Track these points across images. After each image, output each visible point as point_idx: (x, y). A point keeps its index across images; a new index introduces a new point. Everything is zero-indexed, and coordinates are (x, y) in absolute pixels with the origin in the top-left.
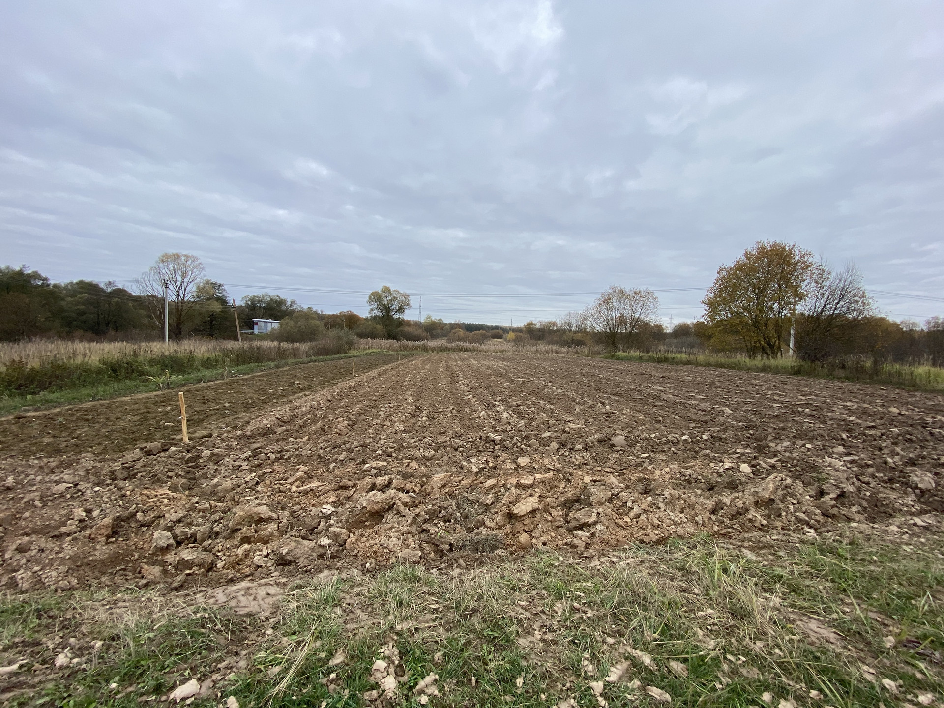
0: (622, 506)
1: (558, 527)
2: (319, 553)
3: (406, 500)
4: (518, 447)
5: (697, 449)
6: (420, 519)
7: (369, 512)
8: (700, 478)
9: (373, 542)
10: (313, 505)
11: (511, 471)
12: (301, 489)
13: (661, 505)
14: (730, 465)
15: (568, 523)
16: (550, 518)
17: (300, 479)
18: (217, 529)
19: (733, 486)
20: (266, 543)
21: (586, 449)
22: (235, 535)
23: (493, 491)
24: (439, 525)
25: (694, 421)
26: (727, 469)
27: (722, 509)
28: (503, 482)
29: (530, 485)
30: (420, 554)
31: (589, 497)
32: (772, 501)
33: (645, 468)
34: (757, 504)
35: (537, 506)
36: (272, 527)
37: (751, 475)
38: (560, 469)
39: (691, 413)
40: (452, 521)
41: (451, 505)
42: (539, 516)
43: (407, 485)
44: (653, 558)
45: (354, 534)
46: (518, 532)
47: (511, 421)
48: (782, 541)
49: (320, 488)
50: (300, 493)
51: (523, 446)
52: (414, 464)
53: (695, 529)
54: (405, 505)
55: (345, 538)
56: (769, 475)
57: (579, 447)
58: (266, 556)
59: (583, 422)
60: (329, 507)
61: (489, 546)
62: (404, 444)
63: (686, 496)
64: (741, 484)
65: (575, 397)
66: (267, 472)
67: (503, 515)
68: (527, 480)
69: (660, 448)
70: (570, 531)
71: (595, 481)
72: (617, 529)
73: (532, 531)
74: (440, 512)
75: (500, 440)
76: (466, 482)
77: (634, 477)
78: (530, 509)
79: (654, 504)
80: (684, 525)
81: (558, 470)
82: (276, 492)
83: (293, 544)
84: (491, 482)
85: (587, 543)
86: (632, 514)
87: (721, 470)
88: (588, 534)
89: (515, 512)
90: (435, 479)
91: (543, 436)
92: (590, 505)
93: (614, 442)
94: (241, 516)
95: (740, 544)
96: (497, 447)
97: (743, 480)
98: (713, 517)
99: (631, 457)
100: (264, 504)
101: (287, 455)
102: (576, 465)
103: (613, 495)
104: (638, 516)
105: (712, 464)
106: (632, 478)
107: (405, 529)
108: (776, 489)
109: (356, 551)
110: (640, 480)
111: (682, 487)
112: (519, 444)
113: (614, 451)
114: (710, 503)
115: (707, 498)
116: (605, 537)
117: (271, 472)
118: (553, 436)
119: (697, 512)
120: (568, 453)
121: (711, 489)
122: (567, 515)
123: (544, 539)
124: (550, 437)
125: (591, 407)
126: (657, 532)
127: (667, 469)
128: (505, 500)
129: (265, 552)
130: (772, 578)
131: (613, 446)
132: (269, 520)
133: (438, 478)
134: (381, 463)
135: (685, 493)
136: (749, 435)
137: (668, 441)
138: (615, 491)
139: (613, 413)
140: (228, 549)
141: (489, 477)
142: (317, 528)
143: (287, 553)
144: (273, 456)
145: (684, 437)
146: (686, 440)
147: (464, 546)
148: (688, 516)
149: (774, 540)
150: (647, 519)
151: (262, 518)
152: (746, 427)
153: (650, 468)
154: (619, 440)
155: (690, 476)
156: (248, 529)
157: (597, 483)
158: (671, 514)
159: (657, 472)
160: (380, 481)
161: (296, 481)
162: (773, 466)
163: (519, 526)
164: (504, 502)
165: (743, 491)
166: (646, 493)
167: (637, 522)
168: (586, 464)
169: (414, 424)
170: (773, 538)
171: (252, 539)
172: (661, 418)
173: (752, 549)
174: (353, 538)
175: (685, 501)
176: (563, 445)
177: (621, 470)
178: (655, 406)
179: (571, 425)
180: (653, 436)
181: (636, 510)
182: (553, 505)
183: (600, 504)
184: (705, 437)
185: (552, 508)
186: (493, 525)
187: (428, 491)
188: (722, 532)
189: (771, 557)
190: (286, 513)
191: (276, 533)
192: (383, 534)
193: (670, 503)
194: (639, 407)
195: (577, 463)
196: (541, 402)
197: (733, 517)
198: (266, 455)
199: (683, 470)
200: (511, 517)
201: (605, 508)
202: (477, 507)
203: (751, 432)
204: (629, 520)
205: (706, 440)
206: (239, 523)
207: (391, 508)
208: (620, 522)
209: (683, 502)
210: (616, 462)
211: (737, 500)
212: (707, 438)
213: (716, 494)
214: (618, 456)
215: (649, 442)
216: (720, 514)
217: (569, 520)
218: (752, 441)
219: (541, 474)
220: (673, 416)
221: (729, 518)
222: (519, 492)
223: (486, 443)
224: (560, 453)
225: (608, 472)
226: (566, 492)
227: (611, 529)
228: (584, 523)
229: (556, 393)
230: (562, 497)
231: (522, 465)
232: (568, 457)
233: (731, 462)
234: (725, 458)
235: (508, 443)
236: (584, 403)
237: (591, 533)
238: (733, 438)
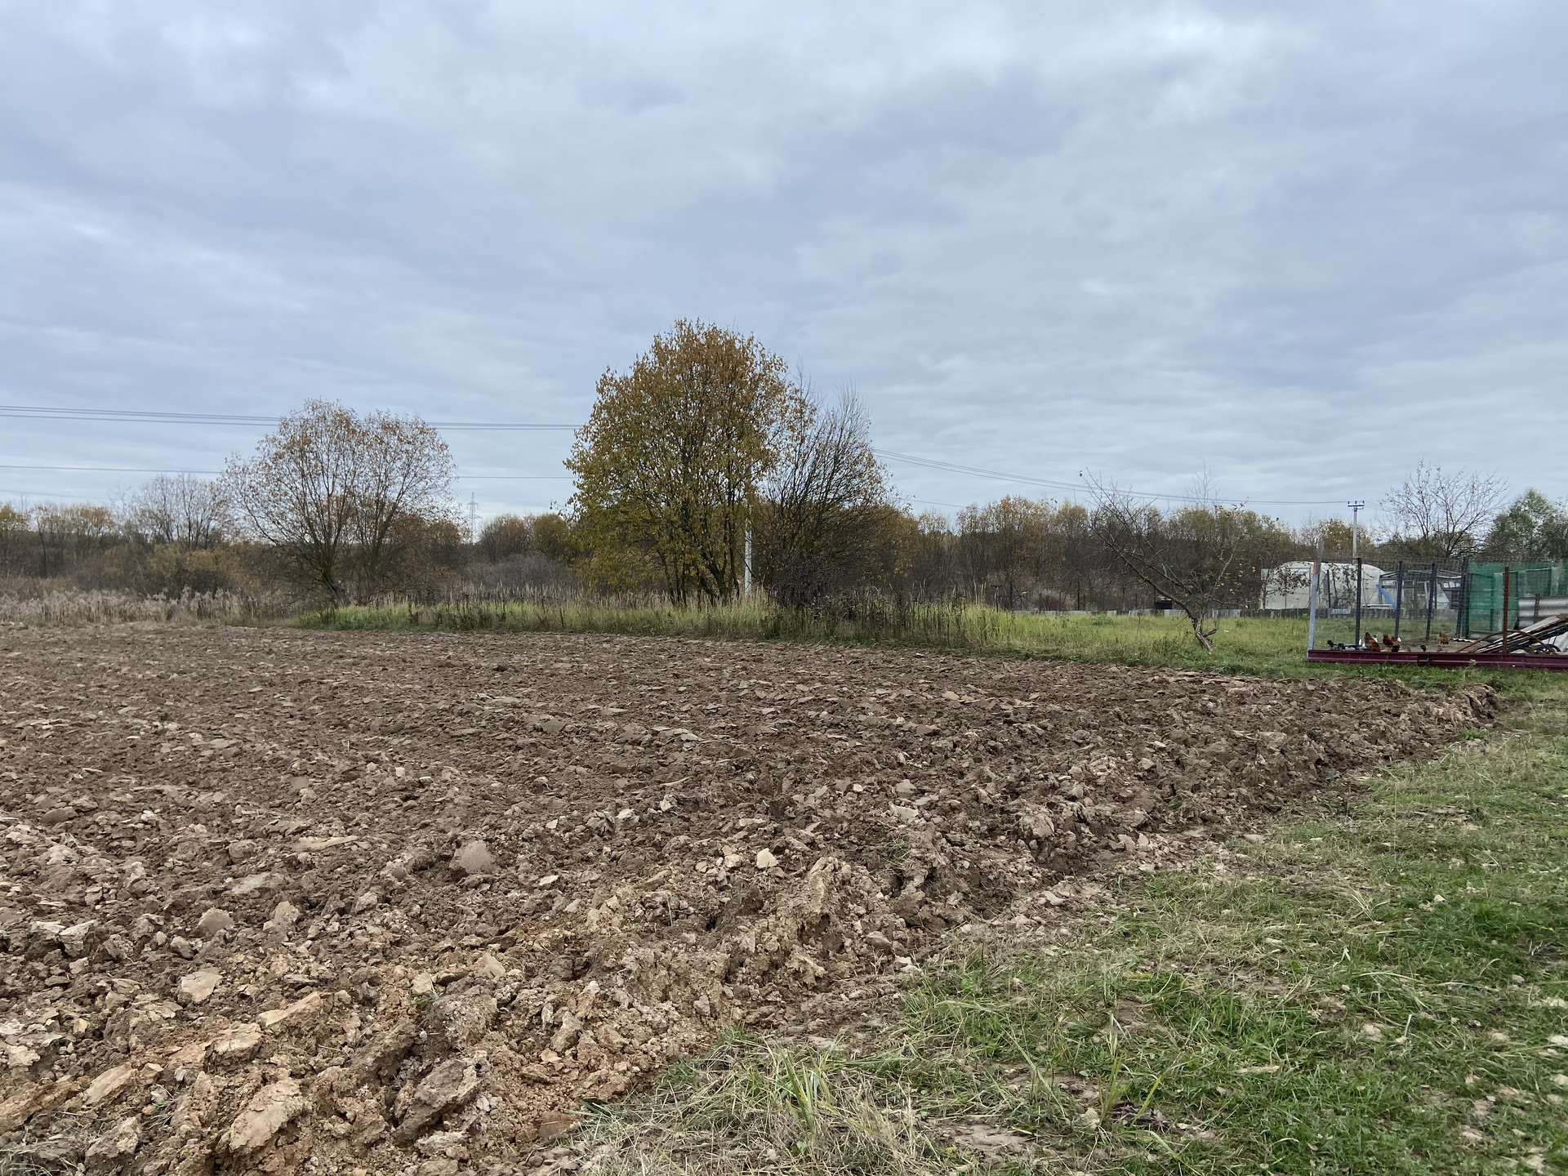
0: (529, 1028)
1: (369, 1146)
4: (157, 947)
5: (658, 837)
8: (684, 903)
11: (165, 1027)
13: (622, 995)
14: (737, 858)
15: (395, 1122)
16: (342, 1128)
19: (754, 907)
21: (388, 901)
23: (125, 1106)
25: (622, 771)
26: (732, 870)
27: (742, 965)
28: (157, 1068)
29: (251, 1050)
31: (442, 1029)
32: (825, 917)
33: (560, 911)
34: (802, 935)
35: (298, 1103)
37: (781, 873)
38: (329, 975)
39: (609, 753)
42: (306, 1132)
47: (88, 869)
48: (868, 997)
51: (177, 940)
53: (699, 1032)
56: (809, 864)
57: (368, 898)
59: (337, 824)
63: (669, 955)
64: (767, 895)
65: (281, 753)
68: (239, 1038)
69: (577, 854)
70: (406, 1143)
71: (444, 983)
72: (530, 1093)
76: (10, 1107)
77: (544, 938)
78: (279, 1119)
79: (605, 997)
80: (676, 1028)
81: (321, 983)
84: (111, 1079)
85: (461, 1161)
86: (559, 1040)
87: (722, 875)
88: (459, 1135)
89: (236, 1144)
91: (236, 891)
92: (450, 1050)
93: (462, 863)
95: (801, 1028)
96: (76, 966)
97: (769, 885)
98: (729, 991)
99: (514, 894)
102: (375, 952)
103: (500, 1004)
104: (574, 1040)
105: (701, 866)
106: (536, 945)
108: (829, 891)
110: (556, 946)
111: (653, 936)
112: (160, 937)
113: (465, 888)
114: (718, 959)
115: (712, 947)
116: (503, 1125)
118: (272, 884)
119: (696, 987)
120: (336, 925)
121: (711, 925)
122: (391, 1102)
124: (263, 890)
125: (347, 776)
126: (623, 1066)
127: (613, 902)
128: (185, 1118)
130: (880, 1075)
131: (458, 875)
135: (665, 949)
136: (747, 785)
137: (589, 832)
138: (505, 993)
139: (422, 785)
141: (87, 1067)
145: (624, 814)
146: (627, 820)
148: (680, 1004)
149: (855, 999)
150: (596, 1040)
152: (737, 768)
153: (571, 907)
154: (473, 853)
155: (664, 905)
157: (454, 985)
158: (645, 1009)
159: (593, 914)
162: (812, 844)
164: (185, 1127)
165: (774, 912)
166: (575, 977)
167: (575, 1056)
168: (397, 943)
170: (853, 995)
172: (544, 779)
173: (826, 1031)
175: (669, 968)
176: (311, 907)
177: (501, 933)
178: (518, 748)
179: (307, 841)
180: (552, 825)
181: (569, 1025)
182: (345, 1085)
183: (475, 1038)
184: (665, 805)
185: (342, 1095)
188: (751, 1018)
189: (860, 1036)
193: (637, 984)
194: (479, 757)
195: (378, 944)
196: (168, 788)
197: (765, 977)
199: (648, 895)
200: (221, 1164)
201: (489, 1045)
203: (750, 776)
204: (554, 1058)
205: (668, 812)
208: (536, 1070)
209: (664, 972)
210: (480, 915)
211: (767, 935)
212: (669, 806)
213: (725, 932)
214: (480, 899)
215: (545, 844)
216: (740, 977)
217: (398, 1113)
218: (757, 796)
219: (276, 1006)
220: (572, 768)
221: (756, 981)
222: (223, 1082)
223: (29, 959)
224: (312, 932)
225: (473, 947)
226: (368, 1037)
227: (514, 1098)
228: (447, 1104)
229: (208, 753)
230: (363, 1054)
231: (198, 998)
232: (343, 935)
233: (737, 853)
234: (723, 844)
235: (116, 943)
236: (321, 770)
237: (466, 1126)
238: (719, 796)
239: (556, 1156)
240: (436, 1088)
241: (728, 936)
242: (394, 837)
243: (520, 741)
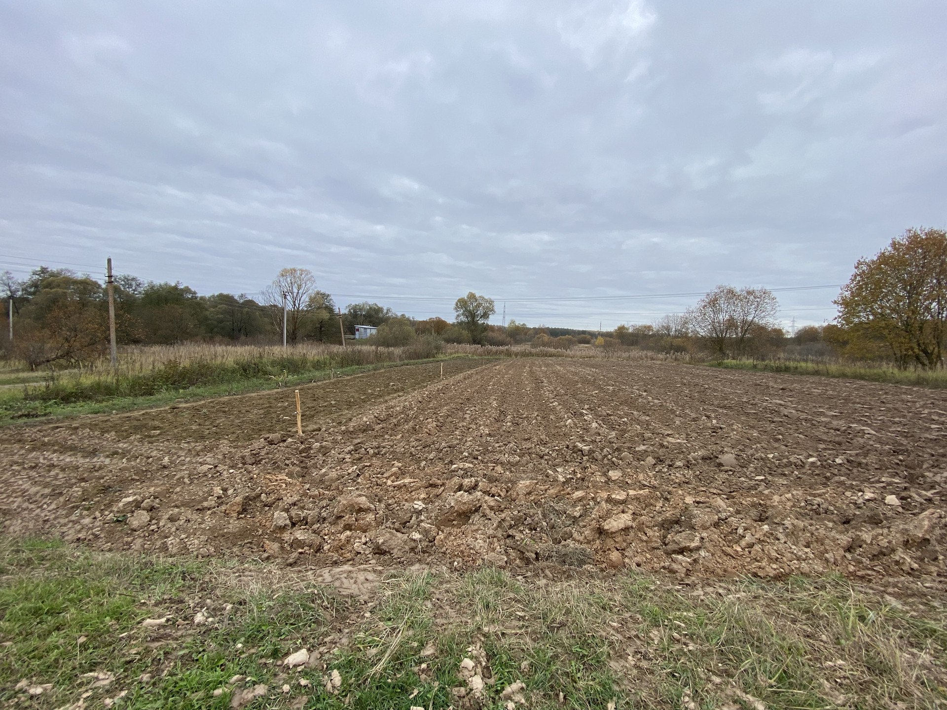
0: (731, 533)
1: (654, 548)
2: (410, 547)
3: (492, 504)
4: (608, 460)
5: (828, 474)
6: (506, 524)
7: (456, 511)
8: (832, 508)
9: (460, 542)
10: (406, 500)
11: (601, 484)
12: (396, 483)
13: (780, 536)
14: (872, 495)
15: (666, 545)
16: (645, 538)
17: (394, 474)
18: (324, 514)
19: (875, 521)
20: (365, 531)
21: (688, 467)
22: (339, 522)
23: (581, 503)
24: (524, 533)
25: (824, 441)
26: (868, 500)
27: (860, 547)
28: (593, 495)
29: (623, 500)
30: (506, 559)
31: (691, 519)
32: (926, 541)
33: (760, 492)
34: (906, 544)
35: (630, 523)
36: (370, 517)
37: (900, 510)
38: (657, 486)
39: (820, 432)
40: (538, 529)
41: (537, 513)
42: (632, 534)
43: (493, 489)
44: (770, 595)
45: (443, 531)
46: (609, 549)
47: (600, 432)
48: (937, 589)
49: (412, 484)
50: (394, 487)
51: (614, 459)
52: (499, 469)
53: (824, 568)
54: (491, 508)
55: (434, 534)
56: (923, 510)
57: (679, 464)
58: (365, 544)
59: (684, 436)
60: (420, 503)
61: (577, 559)
62: (489, 448)
63: (813, 528)
64: (887, 518)
65: (674, 408)
66: (367, 466)
67: (592, 530)
68: (620, 496)
69: (779, 471)
70: (668, 554)
71: (698, 503)
72: (725, 558)
73: (623, 550)
74: (525, 519)
75: (589, 451)
76: (552, 491)
77: (747, 501)
78: (622, 526)
79: (772, 534)
80: (810, 561)
81: (654, 487)
82: (374, 485)
83: (388, 535)
84: (579, 494)
85: (688, 570)
86: (743, 543)
87: (860, 501)
88: (689, 560)
89: (606, 527)
90: (520, 485)
91: (637, 449)
92: (692, 528)
94: (344, 505)
95: (882, 589)
96: (585, 458)
97: (890, 514)
98: (849, 556)
99: (743, 479)
100: (364, 495)
101: (384, 451)
102: (676, 483)
103: (719, 519)
104: (751, 546)
105: (848, 494)
106: (743, 502)
107: (491, 532)
108: (933, 527)
109: (444, 549)
110: (754, 505)
111: (808, 517)
112: (610, 457)
113: (721, 471)
114: (845, 539)
115: (841, 533)
116: (710, 565)
117: (370, 466)
118: (649, 450)
119: (827, 547)
120: (666, 470)
121: (847, 522)
122: (665, 537)
123: (638, 559)
124: (646, 451)
125: (694, 420)
126: (775, 566)
127: (789, 496)
128: (596, 513)
129: (363, 540)
130: (921, 631)
131: (720, 465)
132: (368, 510)
133: (524, 484)
134: (467, 465)
135: (811, 525)
136: (898, 461)
137: (790, 464)
138: (723, 515)
139: (721, 428)
140: (333, 533)
141: (576, 488)
142: (409, 522)
143: (383, 543)
144: (371, 451)
145: (811, 460)
146: (813, 463)
147: (550, 557)
148: (816, 551)
149: (927, 588)
150: (763, 550)
151: (362, 508)
152: (894, 452)
153: (766, 492)
154: (728, 458)
155: (819, 505)
156: (349, 517)
157: (701, 505)
158: (793, 547)
159: (776, 498)
160: (467, 482)
161: (392, 475)
162: (929, 500)
163: (610, 543)
164: (593, 516)
165: (889, 528)
166: (761, 520)
167: (750, 552)
168: (687, 483)
169: (499, 429)
170: (927, 585)
171: (353, 527)
172: (780, 437)
173: (897, 596)
174: (441, 536)
175: (812, 534)
176: (660, 461)
177: (731, 492)
178: (773, 422)
179: (670, 439)
180: (771, 456)
181: (748, 538)
182: (648, 524)
183: (705, 528)
184: (838, 461)
185: (647, 527)
186: (581, 538)
187: (513, 497)
188: (859, 573)
189: (921, 607)
190: (383, 505)
191: (373, 524)
192: (470, 535)
193: (792, 534)
194: (753, 422)
195: (677, 481)
197: (874, 557)
198: (366, 449)
199: (809, 498)
200: (601, 532)
201: (710, 533)
202: (564, 518)
203: (901, 457)
204: (739, 549)
205: (840, 464)
206: (343, 511)
207: (477, 510)
208: (729, 550)
209: (809, 535)
210: (723, 483)
211: (881, 537)
212: (841, 462)
213: (852, 528)
214: (727, 476)
215: (766, 463)
216: (858, 552)
217: (666, 542)
218: (902, 468)
219: (635, 490)
220: (797, 435)
221: (869, 558)
222: (610, 507)
223: (574, 452)
224: (657, 469)
225: (714, 494)
226: (664, 511)
227: (717, 557)
228: (685, 547)
229: (652, 404)
230: (659, 516)
231: (613, 478)
232: (667, 474)
233: (873, 493)
234: (865, 487)
235: (597, 455)
236: (686, 415)
237: (693, 558)
238: (876, 463)
240: (681, 538)
241: (854, 530)
242: (702, 445)
243: (775, 419)
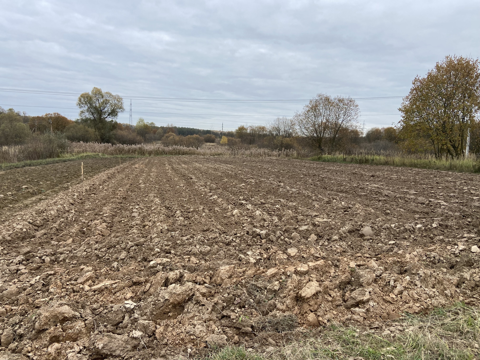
0: (386, 285)
1: (338, 306)
2: (133, 345)
3: (204, 290)
4: (282, 240)
5: (432, 235)
6: (219, 307)
7: (171, 303)
8: (442, 258)
9: (179, 331)
10: (112, 302)
11: (284, 260)
12: (93, 288)
13: (418, 283)
14: (463, 247)
15: (345, 302)
16: (330, 299)
17: (90, 278)
18: (21, 331)
19: (470, 264)
20: (75, 340)
21: (341, 239)
22: (42, 335)
23: (275, 278)
24: (236, 311)
25: (418, 213)
26: (461, 251)
27: (464, 283)
28: (283, 271)
29: (306, 272)
30: (226, 338)
31: (359, 279)
33: (396, 253)
35: (319, 289)
36: (79, 325)
38: (326, 256)
39: (412, 206)
40: (246, 306)
41: (244, 293)
42: (320, 297)
43: (198, 277)
45: (159, 325)
46: (306, 312)
49: (114, 286)
50: (95, 291)
51: (286, 239)
52: (193, 259)
53: (446, 301)
54: (204, 295)
55: (153, 329)
57: (336, 237)
58: (79, 353)
59: (325, 216)
60: (130, 302)
61: (287, 325)
62: (178, 242)
63: (436, 274)
64: (475, 262)
65: (310, 194)
66: (51, 275)
67: (291, 299)
68: (303, 268)
69: (402, 236)
70: (348, 308)
71: (359, 266)
72: (386, 305)
73: (316, 311)
74: (235, 299)
75: (266, 234)
76: (250, 272)
78: (314, 292)
79: (412, 282)
80: (437, 298)
81: (323, 258)
82: (71, 293)
83: (106, 339)
85: (364, 318)
86: (396, 291)
87: (457, 252)
88: (364, 310)
89: (303, 295)
90: (222, 271)
91: (301, 229)
92: (361, 285)
93: (363, 232)
94: (47, 317)
96: (263, 241)
97: (476, 258)
98: (458, 290)
99: (380, 244)
100: (65, 304)
101: (62, 257)
102: (338, 253)
103: (377, 276)
104: (401, 293)
105: (449, 247)
106: (388, 261)
107: (207, 316)
109: (166, 340)
110: (395, 263)
111: (430, 267)
112: (282, 237)
113: (364, 240)
114: (455, 279)
115: (452, 275)
116: (377, 311)
117: (54, 274)
118: (310, 229)
119: (445, 286)
120: (327, 243)
121: (452, 267)
122: (344, 296)
123: (328, 316)
124: (307, 230)
125: (328, 203)
126: (418, 305)
127: (415, 253)
128: (290, 285)
129: (77, 349)
131: (362, 236)
132: (73, 318)
133: (224, 270)
134: (165, 260)
135: (434, 272)
136: (468, 223)
137: (406, 230)
138: (378, 273)
139: (350, 208)
140: (37, 349)
141: (266, 266)
142: (122, 322)
143: (103, 348)
144: (48, 259)
145: (419, 226)
146: (420, 228)
147: (264, 328)
148: (439, 290)
150: (408, 294)
151: (66, 317)
152: (463, 216)
153: (400, 252)
154: (367, 230)
155: (434, 257)
156: (55, 329)
157: (362, 267)
158: (426, 289)
159: (408, 256)
160: (172, 275)
161: (87, 280)
163: (306, 307)
164: (290, 287)
166: (401, 274)
167: (401, 298)
168: (344, 252)
171: (61, 338)
174: (160, 329)
175: (435, 278)
176: (320, 237)
177: (376, 255)
178: (380, 201)
179: (318, 219)
180: (393, 226)
181: (399, 288)
183: (369, 284)
184: (434, 225)
185: (330, 290)
186: (284, 307)
187: (218, 282)
188: (467, 301)
190: (88, 311)
191: (84, 330)
192: (187, 323)
193: (424, 280)
194: (367, 202)
195: (339, 251)
196: (282, 200)
197: (473, 289)
198: (40, 258)
199: (429, 253)
200: (299, 299)
201: (373, 287)
202: (266, 293)
203: (469, 220)
204: (394, 296)
205: (435, 228)
206: (46, 324)
207: (190, 299)
208: (388, 298)
209: (434, 279)
210: (369, 249)
211: (475, 275)
212: (436, 226)
213: (458, 271)
214: (369, 244)
215: (390, 231)
216: (463, 287)
217: (346, 299)
218: (472, 227)
219: (312, 262)
220: (399, 209)
221: (469, 289)
222: (299, 278)
223: (253, 237)
224: (320, 244)
225: (367, 258)
226: (337, 276)
227: (381, 305)
228: (360, 300)
229: (291, 192)
230: (336, 280)
231: (292, 255)
232: (329, 246)
233: (463, 245)
234: (458, 241)
235: (272, 237)
236: (320, 200)
237: (366, 309)
238: (456, 225)
239: (396, 325)
240: (356, 294)
241: (459, 272)
242: (342, 222)
243: (380, 199)
